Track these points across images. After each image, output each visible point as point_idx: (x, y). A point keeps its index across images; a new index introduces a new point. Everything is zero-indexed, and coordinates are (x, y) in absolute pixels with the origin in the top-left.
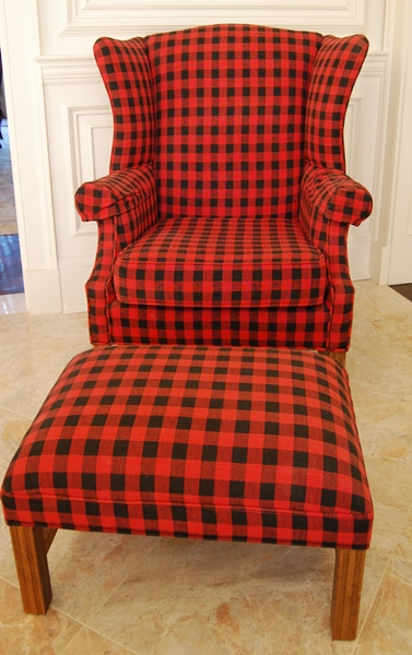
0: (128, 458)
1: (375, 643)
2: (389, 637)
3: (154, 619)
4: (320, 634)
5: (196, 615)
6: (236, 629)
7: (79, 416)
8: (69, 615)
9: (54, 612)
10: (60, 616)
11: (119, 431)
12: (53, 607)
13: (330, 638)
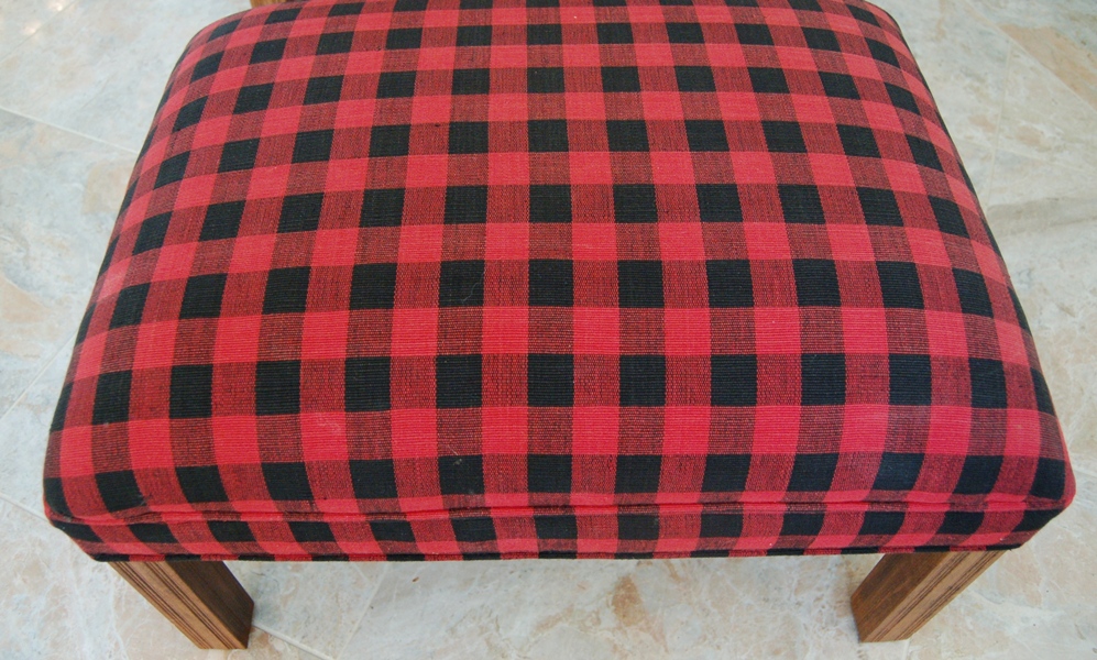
0: (394, 412)
1: (943, 638)
2: (968, 620)
3: (483, 630)
4: (832, 632)
5: (570, 610)
6: (659, 636)
7: (223, 277)
8: (296, 641)
9: (265, 637)
10: (279, 646)
11: (353, 328)
12: (260, 624)
13: (854, 636)
